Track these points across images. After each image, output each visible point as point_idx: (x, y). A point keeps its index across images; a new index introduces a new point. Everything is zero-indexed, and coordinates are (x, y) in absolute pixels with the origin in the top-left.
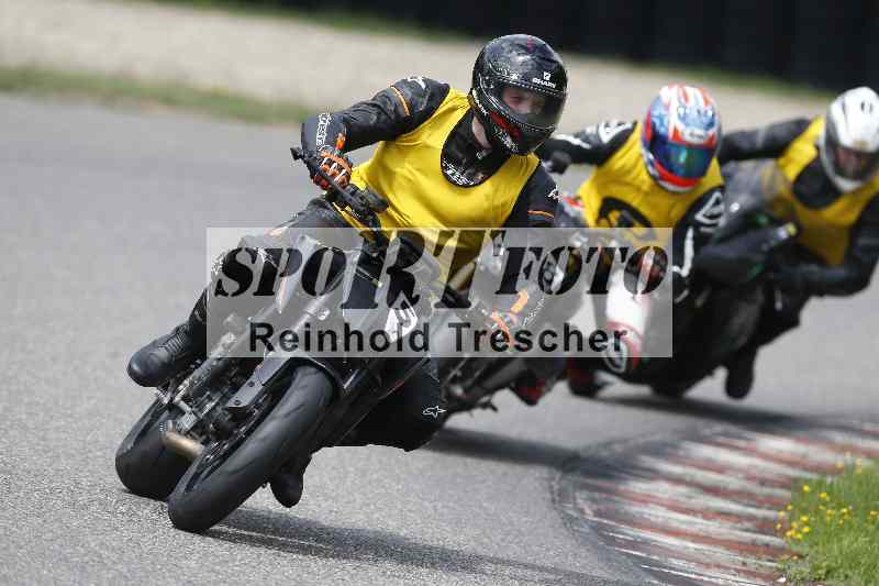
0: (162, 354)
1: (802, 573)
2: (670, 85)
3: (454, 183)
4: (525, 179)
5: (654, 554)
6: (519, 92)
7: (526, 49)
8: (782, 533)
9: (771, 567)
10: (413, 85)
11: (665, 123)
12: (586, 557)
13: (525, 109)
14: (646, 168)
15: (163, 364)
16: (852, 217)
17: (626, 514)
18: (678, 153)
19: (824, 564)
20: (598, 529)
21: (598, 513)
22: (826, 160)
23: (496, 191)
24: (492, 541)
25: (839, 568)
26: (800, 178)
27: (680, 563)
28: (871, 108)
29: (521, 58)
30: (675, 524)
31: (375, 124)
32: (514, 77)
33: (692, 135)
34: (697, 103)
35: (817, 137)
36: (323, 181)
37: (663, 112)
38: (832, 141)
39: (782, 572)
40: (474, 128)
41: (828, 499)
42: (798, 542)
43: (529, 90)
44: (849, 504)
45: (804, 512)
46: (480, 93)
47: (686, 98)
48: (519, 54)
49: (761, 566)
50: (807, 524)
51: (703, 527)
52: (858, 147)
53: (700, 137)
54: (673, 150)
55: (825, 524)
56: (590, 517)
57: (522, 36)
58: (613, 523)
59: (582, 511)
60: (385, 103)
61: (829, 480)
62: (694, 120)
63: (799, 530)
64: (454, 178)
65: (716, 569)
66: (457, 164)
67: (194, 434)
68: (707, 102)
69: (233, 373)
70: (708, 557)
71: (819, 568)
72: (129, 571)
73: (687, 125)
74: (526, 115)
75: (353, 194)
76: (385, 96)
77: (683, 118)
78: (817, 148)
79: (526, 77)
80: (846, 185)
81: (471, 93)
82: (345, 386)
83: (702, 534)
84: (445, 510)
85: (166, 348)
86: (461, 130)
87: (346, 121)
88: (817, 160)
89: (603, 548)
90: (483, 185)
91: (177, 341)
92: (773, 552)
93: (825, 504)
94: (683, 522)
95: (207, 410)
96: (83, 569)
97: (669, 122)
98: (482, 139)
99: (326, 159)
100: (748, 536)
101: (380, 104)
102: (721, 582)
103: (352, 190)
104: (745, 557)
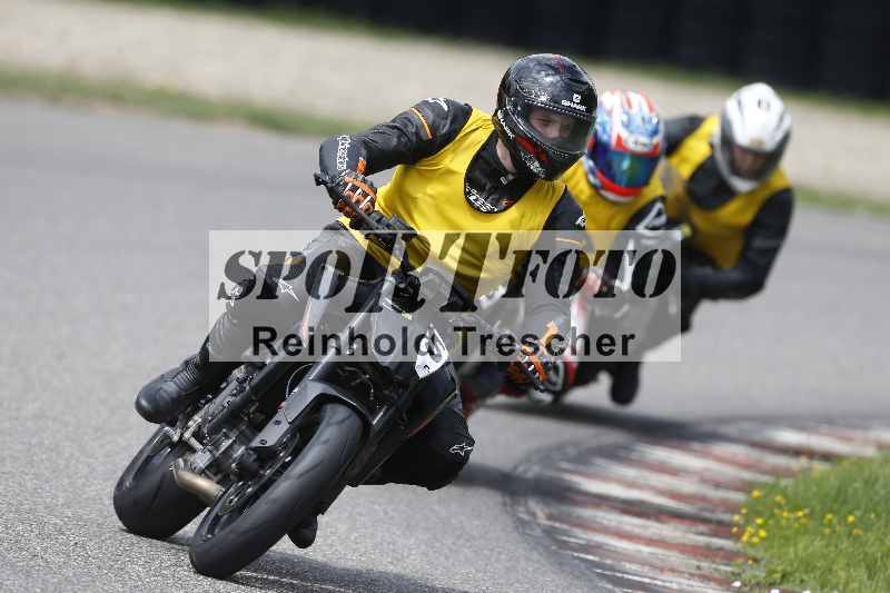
0: (171, 388)
1: (755, 577)
2: (613, 92)
3: (478, 209)
4: (552, 205)
5: (608, 557)
6: (547, 114)
7: (555, 69)
8: (737, 537)
9: (726, 572)
10: (435, 107)
11: (608, 128)
12: (538, 561)
13: (553, 132)
14: (586, 175)
15: (173, 400)
16: (746, 218)
17: (578, 517)
18: (621, 162)
19: (780, 568)
20: (550, 532)
21: (550, 517)
22: (720, 158)
23: (523, 216)
24: (443, 545)
25: (795, 571)
26: (694, 177)
27: (634, 567)
28: (769, 106)
29: (549, 79)
30: (628, 528)
31: (396, 146)
32: (544, 98)
33: (636, 143)
34: (641, 109)
35: (711, 135)
36: (347, 209)
37: (606, 118)
38: (727, 140)
39: (737, 576)
40: (498, 151)
41: (783, 502)
42: (753, 545)
43: (556, 112)
44: (805, 507)
45: (759, 514)
46: (506, 114)
47: (630, 105)
48: (548, 75)
49: (716, 570)
50: (760, 527)
51: (657, 531)
52: (755, 146)
53: (645, 145)
54: (615, 159)
55: (781, 528)
56: (543, 521)
57: (551, 55)
58: (565, 527)
59: (534, 515)
60: (406, 126)
61: (784, 482)
62: (638, 127)
63: (754, 534)
64: (478, 204)
65: (670, 573)
66: (481, 189)
67: (208, 472)
68: (651, 109)
69: (251, 411)
70: (663, 561)
71: (775, 572)
72: (75, 575)
73: (631, 132)
74: (553, 139)
75: (379, 221)
76: (406, 118)
77: (627, 125)
78: (712, 146)
79: (555, 100)
80: (742, 185)
81: (496, 114)
82: (375, 422)
83: (655, 537)
84: (394, 514)
85: (175, 383)
86: (484, 154)
87: (366, 144)
88: (711, 159)
89: (555, 553)
90: (507, 212)
91: (186, 376)
92: (729, 557)
93: (780, 506)
94: (636, 526)
95: (223, 449)
96: (28, 574)
97: (611, 129)
98: (507, 162)
99: (350, 185)
100: (702, 540)
101: (401, 126)
102: (675, 586)
103: (378, 218)
104: (698, 560)
